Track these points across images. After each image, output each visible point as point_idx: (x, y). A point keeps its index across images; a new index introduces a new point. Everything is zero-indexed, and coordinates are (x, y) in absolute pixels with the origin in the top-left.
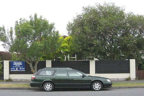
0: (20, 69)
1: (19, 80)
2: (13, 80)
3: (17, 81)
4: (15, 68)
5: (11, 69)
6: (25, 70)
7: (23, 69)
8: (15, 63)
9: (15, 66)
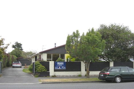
0: (62, 67)
1: (61, 76)
2: (57, 76)
3: (59, 77)
4: (59, 67)
5: (55, 67)
6: (66, 68)
7: (64, 68)
8: (58, 63)
9: (58, 65)
